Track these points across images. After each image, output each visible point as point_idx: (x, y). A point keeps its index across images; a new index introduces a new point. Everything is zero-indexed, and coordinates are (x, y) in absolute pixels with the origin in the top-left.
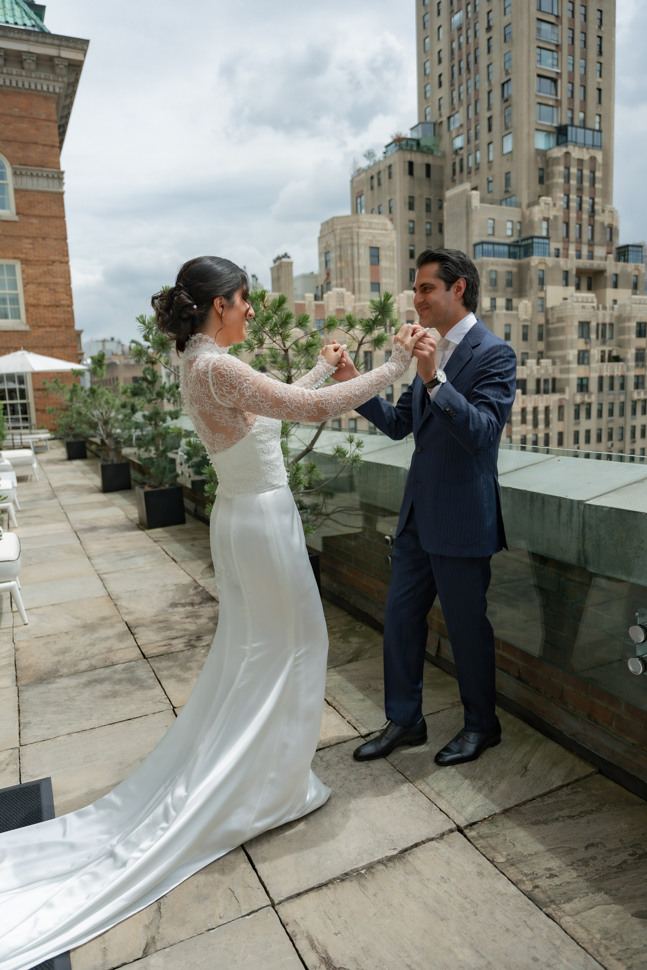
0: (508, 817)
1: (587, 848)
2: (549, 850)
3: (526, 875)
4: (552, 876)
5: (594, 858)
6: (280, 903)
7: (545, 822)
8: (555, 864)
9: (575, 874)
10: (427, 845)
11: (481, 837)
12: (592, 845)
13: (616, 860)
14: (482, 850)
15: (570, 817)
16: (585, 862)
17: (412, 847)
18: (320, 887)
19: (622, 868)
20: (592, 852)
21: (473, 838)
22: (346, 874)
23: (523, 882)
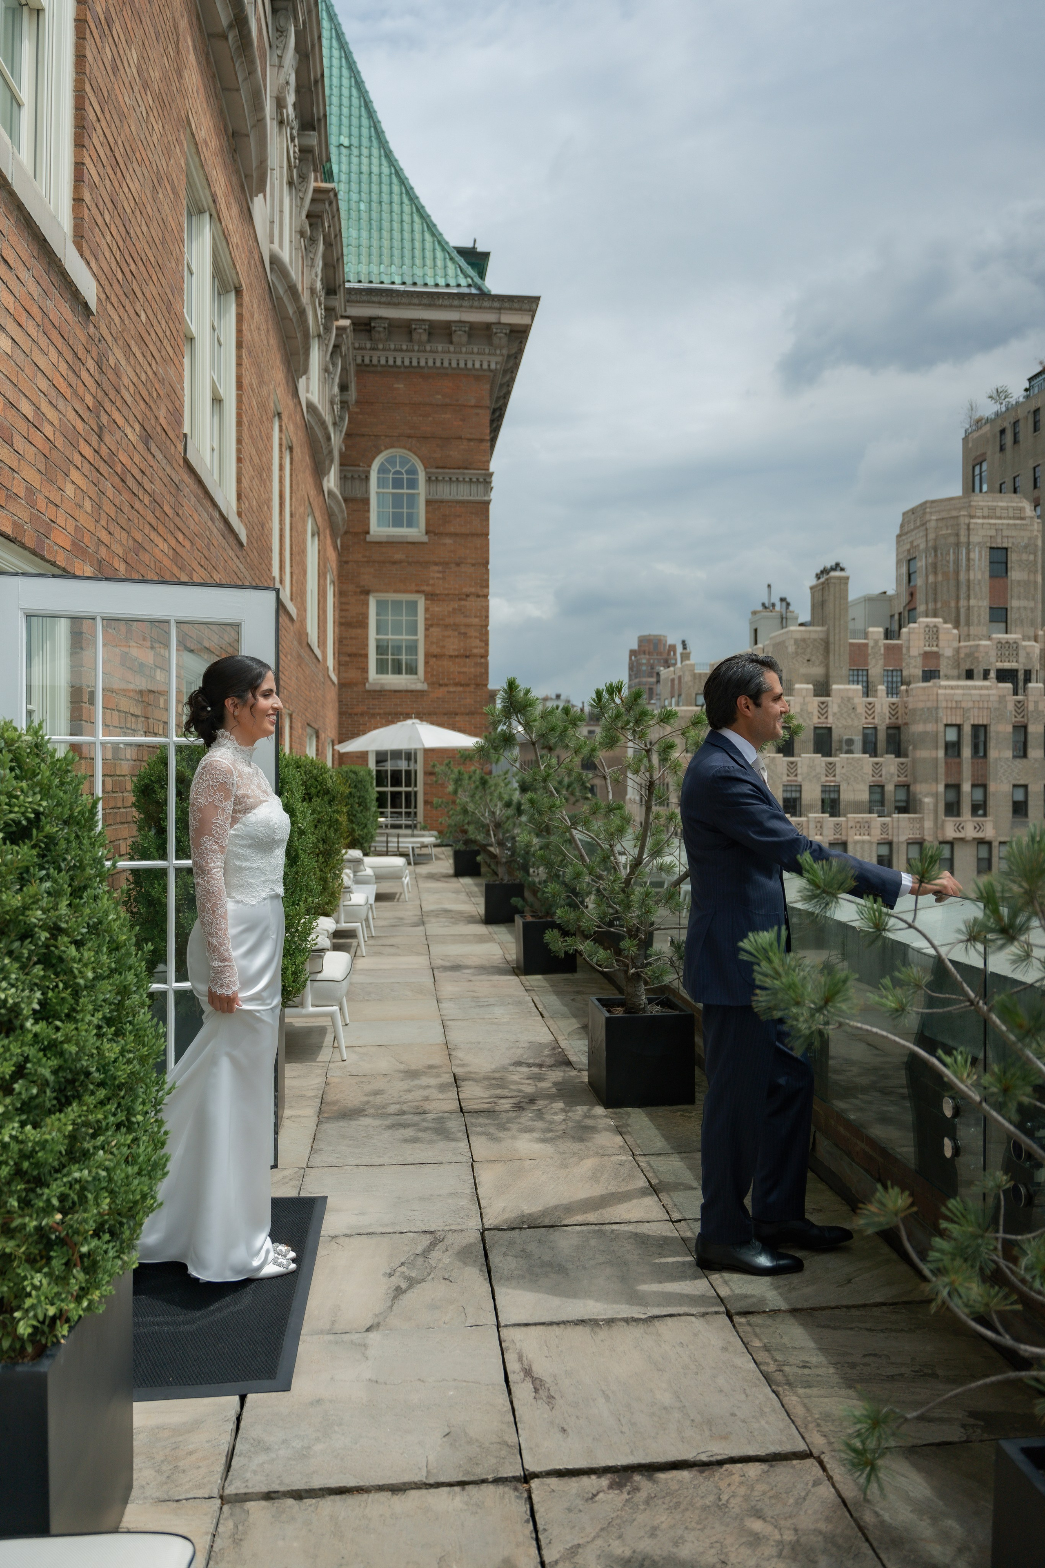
0: (795, 1316)
1: (865, 1356)
2: (819, 1349)
3: (776, 1360)
4: (804, 1367)
5: (865, 1365)
6: (506, 1326)
7: (835, 1328)
8: (816, 1358)
9: (832, 1370)
10: (683, 1318)
11: (749, 1324)
12: (875, 1355)
13: (892, 1371)
14: (742, 1334)
15: (867, 1330)
16: (853, 1366)
17: (665, 1316)
18: (551, 1324)
19: (892, 1378)
20: (867, 1360)
21: (740, 1324)
22: (583, 1321)
23: (768, 1364)
